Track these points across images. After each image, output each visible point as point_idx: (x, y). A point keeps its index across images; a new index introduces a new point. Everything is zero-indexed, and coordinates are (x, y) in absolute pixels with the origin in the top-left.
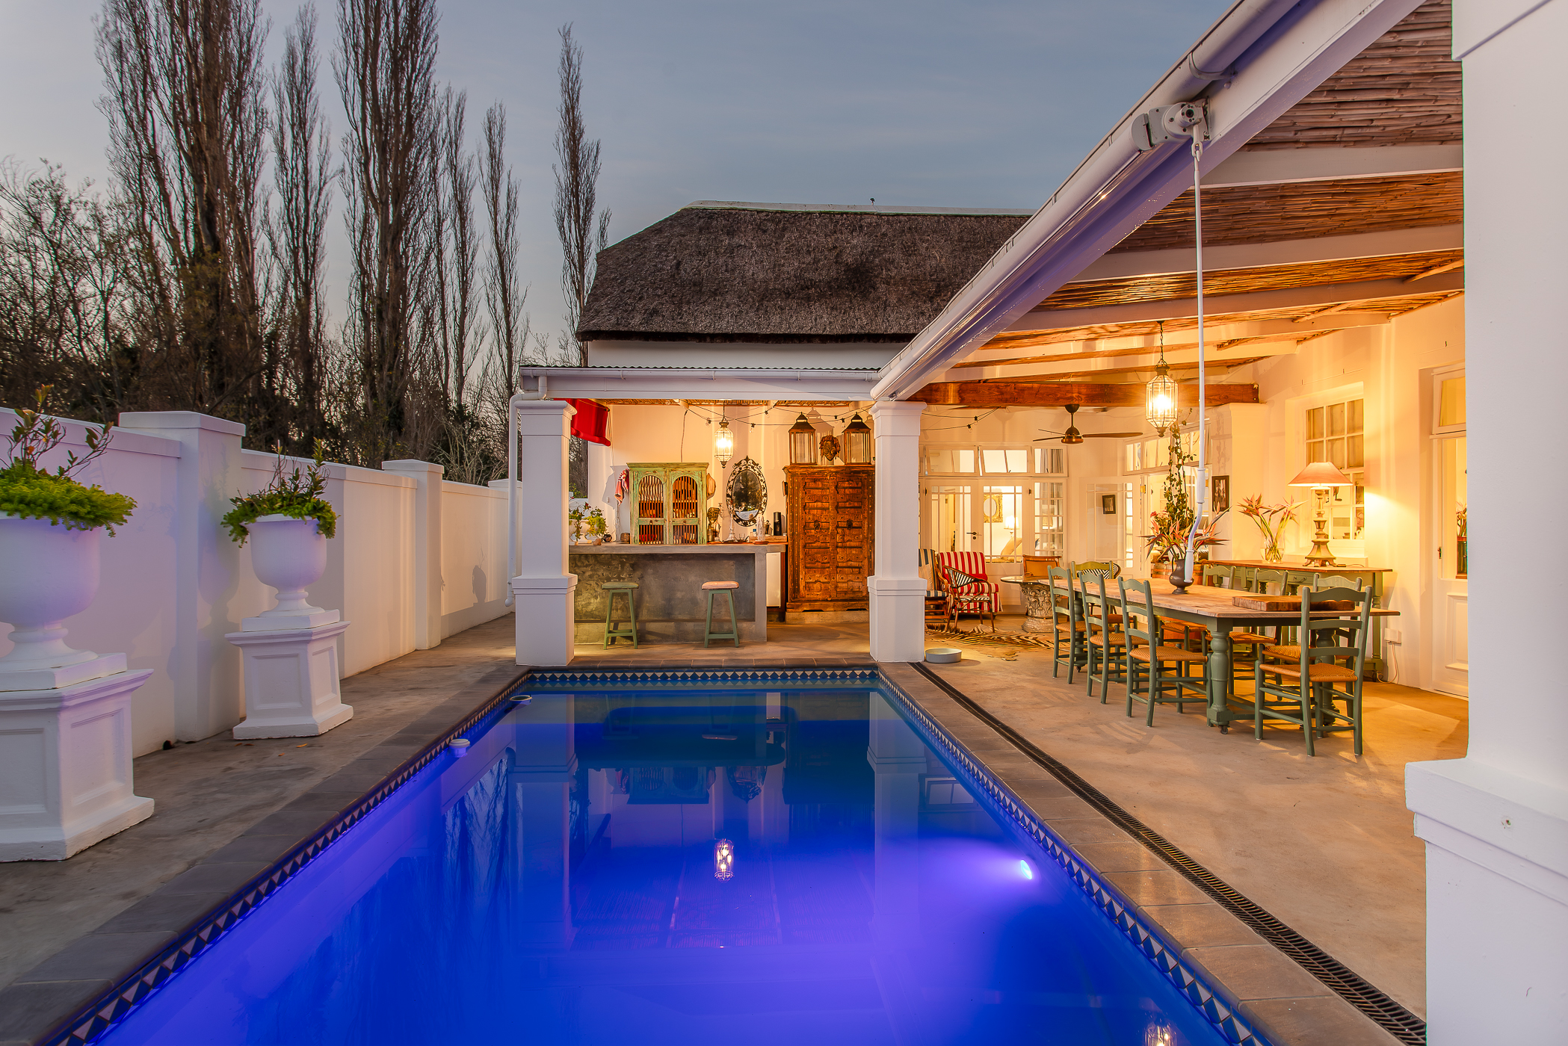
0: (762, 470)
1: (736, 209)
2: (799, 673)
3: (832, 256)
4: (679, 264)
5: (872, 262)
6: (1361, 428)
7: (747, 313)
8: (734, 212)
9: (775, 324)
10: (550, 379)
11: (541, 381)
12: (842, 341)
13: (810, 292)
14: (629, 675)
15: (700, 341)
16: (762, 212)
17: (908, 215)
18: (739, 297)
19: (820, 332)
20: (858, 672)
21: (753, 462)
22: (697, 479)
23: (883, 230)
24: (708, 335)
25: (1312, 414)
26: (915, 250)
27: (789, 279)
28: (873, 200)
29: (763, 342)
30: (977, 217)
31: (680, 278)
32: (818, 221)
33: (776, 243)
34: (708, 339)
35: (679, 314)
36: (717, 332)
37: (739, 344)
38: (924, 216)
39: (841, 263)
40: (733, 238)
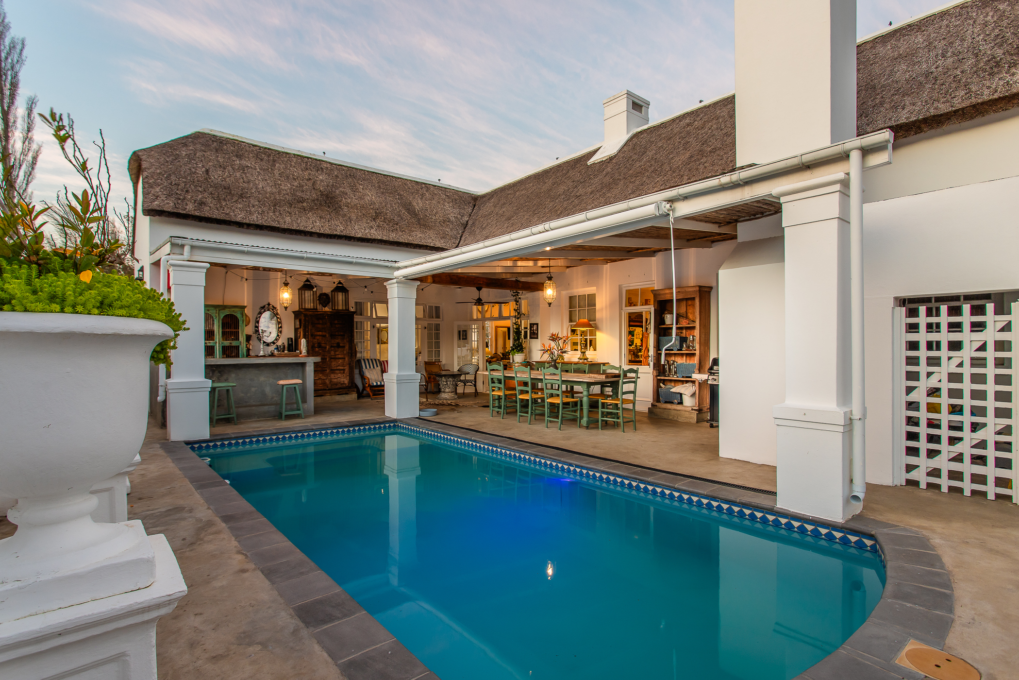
0: (278, 312)
1: (237, 140)
2: (357, 428)
3: (310, 183)
4: (207, 171)
5: (335, 192)
6: (595, 305)
7: (268, 213)
8: (237, 142)
9: (287, 222)
10: (193, 247)
11: (187, 249)
12: (331, 238)
13: (304, 204)
14: (254, 439)
15: (239, 227)
16: (256, 146)
17: (347, 167)
18: (259, 202)
19: (318, 231)
20: (387, 425)
21: (273, 307)
22: (239, 316)
23: (336, 173)
24: (246, 224)
25: (571, 298)
26: (357, 189)
27: (288, 194)
28: (324, 153)
29: (281, 233)
30: (384, 175)
31: (212, 181)
32: (295, 160)
33: (272, 169)
34: (245, 226)
35: (221, 207)
36: (252, 223)
37: (266, 232)
38: (356, 169)
39: (317, 190)
40: (241, 160)
